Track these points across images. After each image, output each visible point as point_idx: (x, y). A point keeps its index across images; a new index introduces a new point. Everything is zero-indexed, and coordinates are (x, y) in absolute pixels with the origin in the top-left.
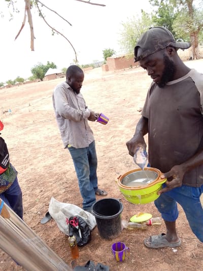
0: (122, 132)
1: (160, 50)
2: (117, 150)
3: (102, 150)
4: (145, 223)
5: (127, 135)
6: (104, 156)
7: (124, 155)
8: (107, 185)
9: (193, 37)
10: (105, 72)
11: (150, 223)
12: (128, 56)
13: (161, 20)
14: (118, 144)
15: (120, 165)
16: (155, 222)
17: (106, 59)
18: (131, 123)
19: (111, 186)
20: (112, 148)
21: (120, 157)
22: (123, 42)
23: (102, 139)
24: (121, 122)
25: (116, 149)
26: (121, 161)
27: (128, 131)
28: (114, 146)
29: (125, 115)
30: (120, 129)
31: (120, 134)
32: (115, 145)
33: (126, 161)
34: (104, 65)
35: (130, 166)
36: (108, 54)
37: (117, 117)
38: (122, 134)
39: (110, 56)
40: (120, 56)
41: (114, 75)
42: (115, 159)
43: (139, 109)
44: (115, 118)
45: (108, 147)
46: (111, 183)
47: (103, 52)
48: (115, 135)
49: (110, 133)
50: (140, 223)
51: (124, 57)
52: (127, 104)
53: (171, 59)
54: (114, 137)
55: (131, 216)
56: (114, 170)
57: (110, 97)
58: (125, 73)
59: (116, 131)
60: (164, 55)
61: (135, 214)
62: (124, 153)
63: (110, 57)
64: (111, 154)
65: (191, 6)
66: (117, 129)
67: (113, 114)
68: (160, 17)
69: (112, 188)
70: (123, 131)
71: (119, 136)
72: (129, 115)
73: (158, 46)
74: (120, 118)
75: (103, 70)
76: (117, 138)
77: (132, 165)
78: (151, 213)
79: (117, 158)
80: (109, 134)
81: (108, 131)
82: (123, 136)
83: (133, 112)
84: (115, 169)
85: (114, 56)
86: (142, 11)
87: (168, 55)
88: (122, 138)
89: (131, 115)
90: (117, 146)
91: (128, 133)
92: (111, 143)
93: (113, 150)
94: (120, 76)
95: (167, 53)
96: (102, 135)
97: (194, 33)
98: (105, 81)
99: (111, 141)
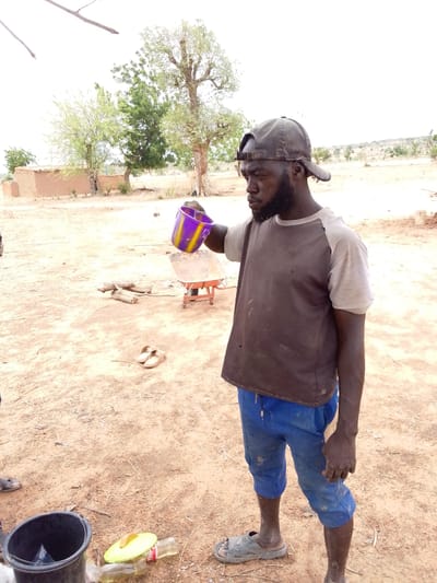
0: (64, 338)
1: (283, 160)
2: (55, 383)
3: (15, 385)
4: (143, 559)
5: (77, 344)
6: (20, 398)
7: (71, 393)
8: (35, 476)
9: (199, 154)
10: (10, 199)
11: (154, 556)
12: (68, 170)
13: (136, 111)
14: (55, 367)
15: (66, 419)
16: (165, 552)
17: (12, 169)
18: (86, 318)
19: (46, 476)
20: (39, 379)
21: (64, 400)
22: (55, 140)
23: (14, 355)
24: (59, 315)
25: (52, 380)
26: (66, 409)
27: (80, 336)
28: (46, 374)
29: (68, 297)
30: (58, 331)
31: (58, 344)
32: (48, 369)
33: (79, 408)
34: (8, 183)
35: (90, 421)
36: (17, 161)
37: (48, 304)
38: (65, 342)
39: (22, 164)
40: (48, 168)
41: (33, 207)
42: (52, 405)
43: (102, 287)
44: (44, 304)
45: (29, 376)
46: (47, 467)
47: (5, 154)
48: (48, 345)
49: (33, 340)
50: (130, 562)
51: (57, 171)
52: (71, 274)
53: (293, 183)
54: (44, 350)
55: (106, 547)
56: (49, 434)
57: (27, 254)
58: (60, 205)
59: (49, 336)
60: (285, 171)
61: (114, 541)
62: (72, 388)
63: (24, 168)
64: (40, 394)
65: (195, 94)
66: (51, 331)
67: (36, 294)
68: (133, 106)
69: (48, 481)
70: (66, 336)
71: (56, 348)
72: (76, 298)
73: (282, 152)
74: (58, 306)
75: (5, 194)
76: (51, 354)
77: (96, 417)
78: (151, 530)
79: (56, 403)
80: (29, 344)
81: (26, 337)
82: (68, 347)
83: (87, 293)
84: (52, 430)
85: (31, 166)
86: (98, 86)
87: (291, 175)
88: (66, 351)
89: (85, 300)
90: (53, 372)
91: (79, 340)
92: (38, 365)
93: (44, 383)
94: (49, 211)
95: (290, 170)
96: (13, 347)
97: (200, 146)
98: (12, 217)
99: (38, 360)
